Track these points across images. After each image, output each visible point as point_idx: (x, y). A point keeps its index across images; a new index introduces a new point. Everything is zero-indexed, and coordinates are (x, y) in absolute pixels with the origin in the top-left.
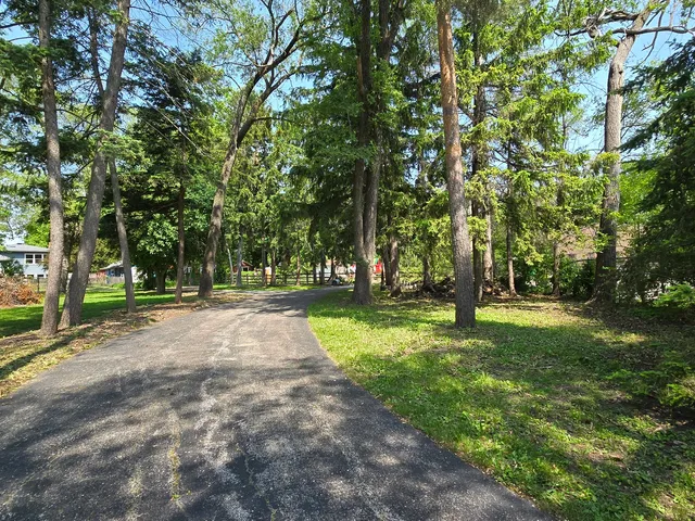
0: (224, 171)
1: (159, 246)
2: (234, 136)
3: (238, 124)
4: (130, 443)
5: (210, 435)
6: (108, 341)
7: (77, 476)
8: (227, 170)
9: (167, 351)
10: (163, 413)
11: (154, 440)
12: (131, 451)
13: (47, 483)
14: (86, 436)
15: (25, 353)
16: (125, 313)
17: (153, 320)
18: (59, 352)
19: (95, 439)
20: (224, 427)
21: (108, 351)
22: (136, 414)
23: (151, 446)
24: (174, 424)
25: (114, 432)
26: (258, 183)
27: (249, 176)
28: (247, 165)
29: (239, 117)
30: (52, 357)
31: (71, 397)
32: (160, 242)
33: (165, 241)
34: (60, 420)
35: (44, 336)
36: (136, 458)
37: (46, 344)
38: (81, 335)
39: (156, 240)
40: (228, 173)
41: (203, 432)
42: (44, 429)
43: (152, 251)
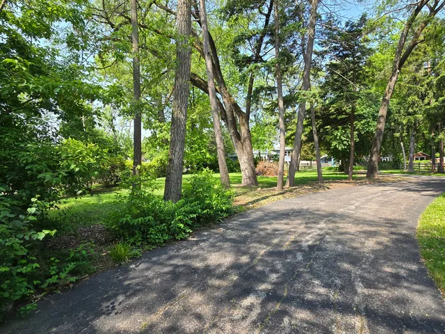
0: (387, 90)
1: (345, 145)
2: (396, 62)
3: (400, 52)
4: (282, 230)
5: (310, 236)
6: (301, 195)
7: (262, 233)
8: (390, 89)
9: (322, 203)
10: (300, 224)
11: (290, 231)
12: (282, 232)
13: (255, 232)
14: (270, 224)
15: (267, 195)
16: (317, 183)
17: (328, 188)
18: (280, 196)
19: (273, 225)
20: (319, 235)
21: (297, 199)
22: (290, 222)
23: (288, 233)
24: (302, 229)
25: (280, 225)
26: (426, 90)
27: (418, 86)
28: (415, 78)
29: (401, 46)
30: (275, 198)
31: (274, 212)
32: (345, 142)
33: (348, 141)
34: (266, 218)
35: (277, 189)
36: (281, 234)
37: (276, 193)
38: (291, 191)
39: (343, 141)
40: (391, 91)
41: (309, 234)
42: (261, 219)
43: (340, 148)
